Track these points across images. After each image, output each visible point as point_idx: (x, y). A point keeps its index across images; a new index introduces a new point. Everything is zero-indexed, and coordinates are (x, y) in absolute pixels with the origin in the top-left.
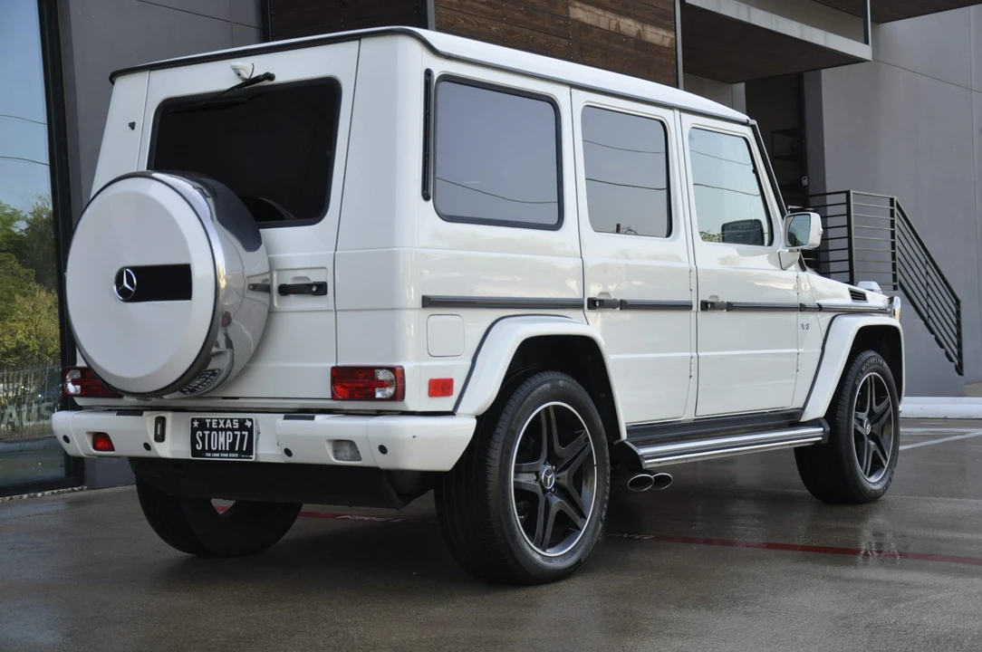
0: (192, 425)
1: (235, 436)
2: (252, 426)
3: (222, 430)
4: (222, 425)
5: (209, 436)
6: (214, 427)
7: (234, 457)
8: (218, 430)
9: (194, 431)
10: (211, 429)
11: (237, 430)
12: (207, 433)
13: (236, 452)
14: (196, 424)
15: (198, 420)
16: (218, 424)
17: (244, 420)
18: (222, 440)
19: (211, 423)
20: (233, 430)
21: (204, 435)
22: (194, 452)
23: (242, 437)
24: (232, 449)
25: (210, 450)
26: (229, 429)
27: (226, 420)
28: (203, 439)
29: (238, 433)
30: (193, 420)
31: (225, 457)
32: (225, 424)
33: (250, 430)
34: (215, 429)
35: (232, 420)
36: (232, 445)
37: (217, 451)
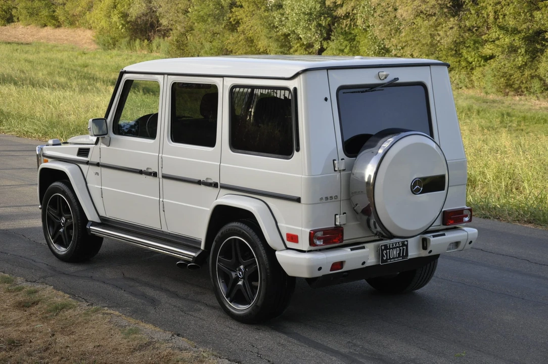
0: (381, 248)
1: (400, 250)
2: (407, 244)
3: (395, 248)
4: (394, 246)
5: (389, 252)
6: (391, 247)
7: (400, 259)
8: (392, 249)
9: (382, 251)
10: (390, 249)
11: (401, 247)
12: (388, 251)
13: (401, 257)
14: (383, 248)
15: (384, 245)
16: (393, 245)
17: (404, 242)
18: (395, 253)
19: (390, 246)
20: (399, 247)
21: (387, 252)
22: (383, 261)
23: (403, 249)
24: (399, 256)
25: (390, 259)
26: (398, 247)
27: (396, 243)
28: (386, 254)
29: (402, 248)
30: (382, 246)
31: (397, 260)
32: (396, 245)
33: (407, 246)
34: (391, 248)
35: (399, 243)
36: (399, 254)
37: (393, 258)
